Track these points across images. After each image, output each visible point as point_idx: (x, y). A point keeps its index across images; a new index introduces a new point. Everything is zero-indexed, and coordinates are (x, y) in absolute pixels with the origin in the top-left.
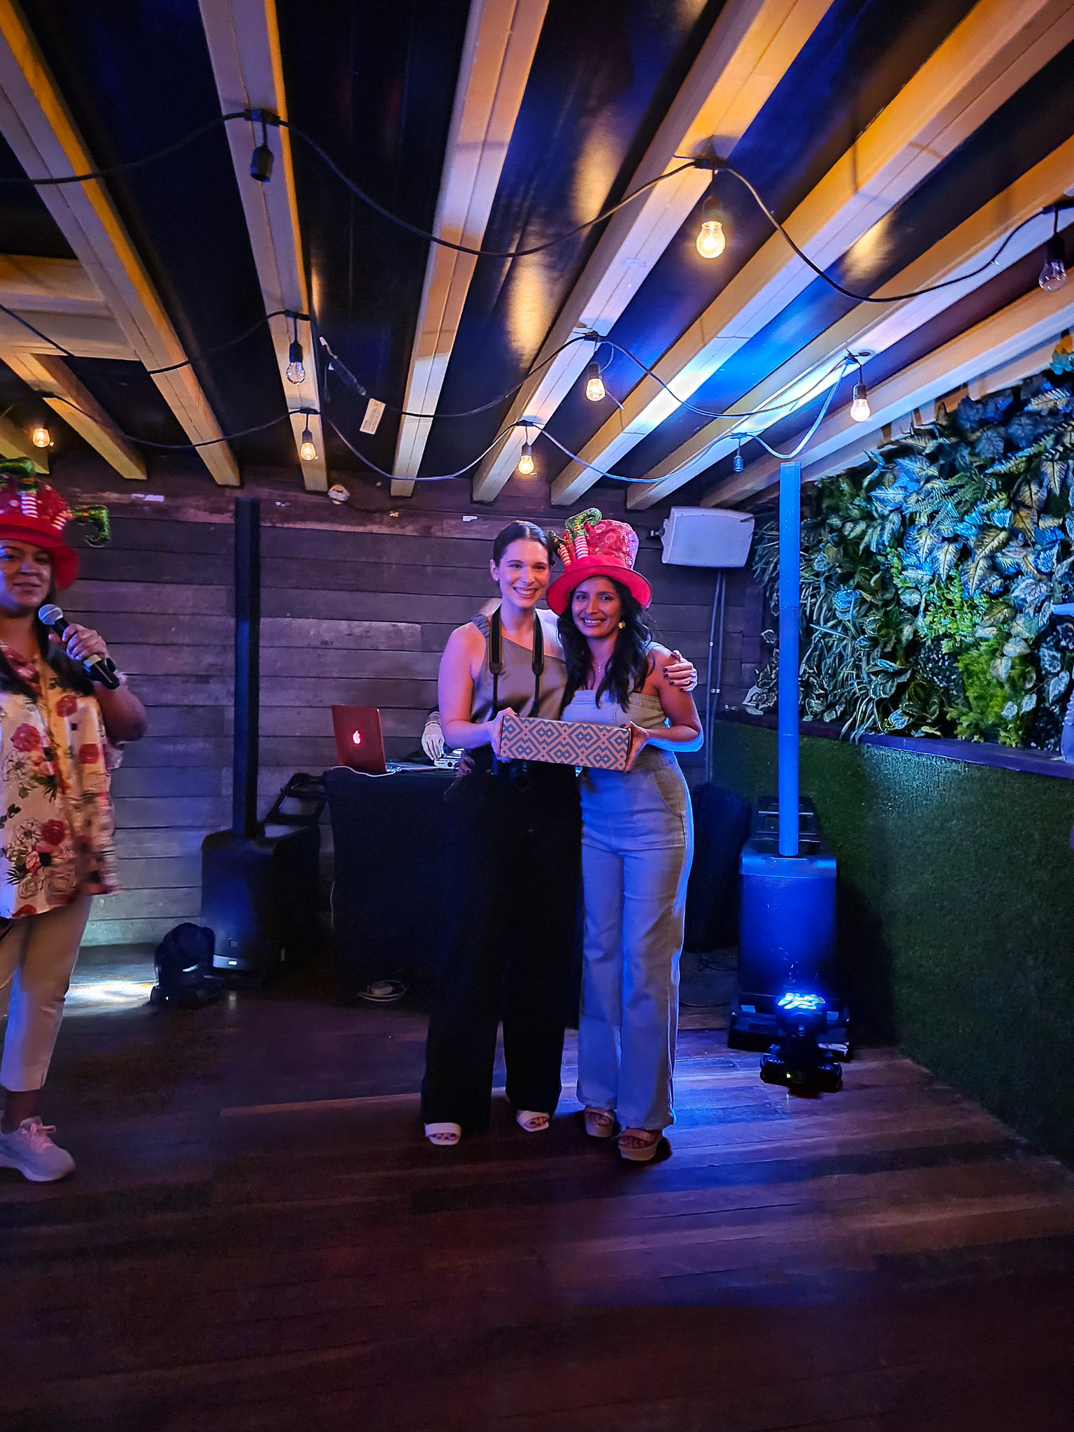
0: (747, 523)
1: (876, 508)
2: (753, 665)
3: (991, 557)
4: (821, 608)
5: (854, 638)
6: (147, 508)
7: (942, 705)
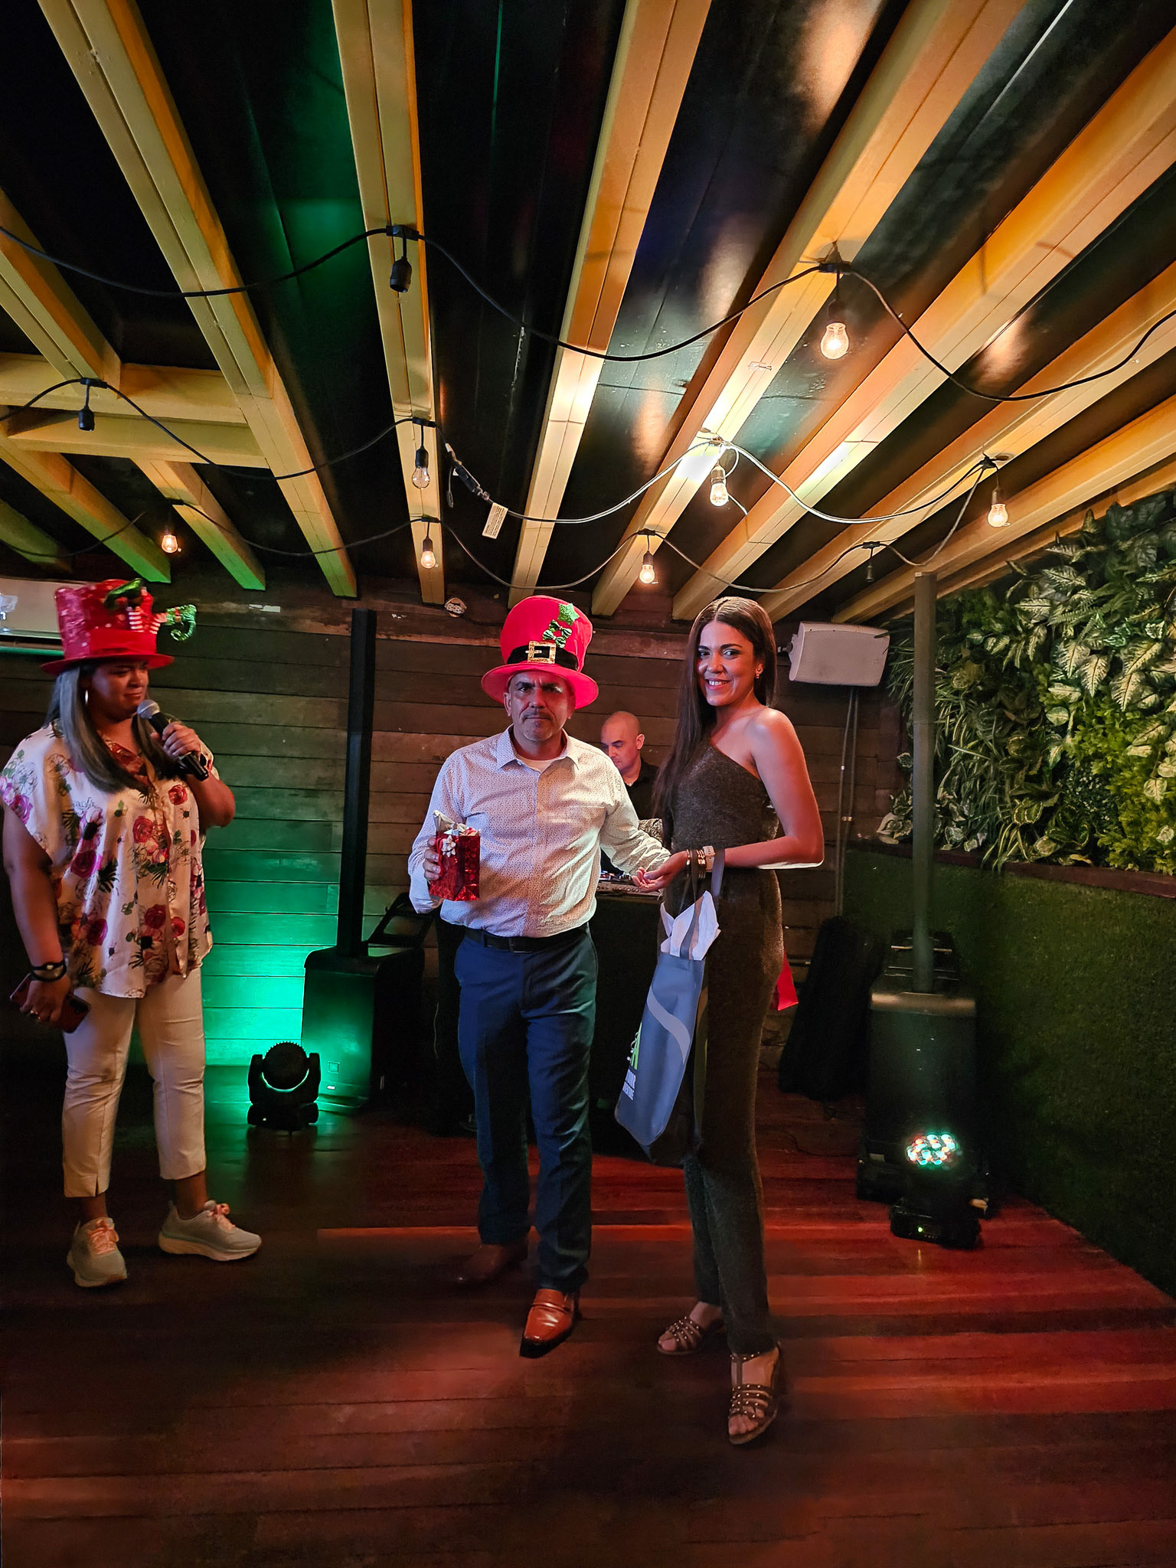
0: (882, 639)
1: (1020, 622)
2: (887, 791)
3: (1145, 670)
4: (960, 727)
5: (996, 760)
6: (263, 619)
7: (1092, 830)
